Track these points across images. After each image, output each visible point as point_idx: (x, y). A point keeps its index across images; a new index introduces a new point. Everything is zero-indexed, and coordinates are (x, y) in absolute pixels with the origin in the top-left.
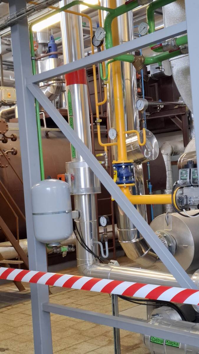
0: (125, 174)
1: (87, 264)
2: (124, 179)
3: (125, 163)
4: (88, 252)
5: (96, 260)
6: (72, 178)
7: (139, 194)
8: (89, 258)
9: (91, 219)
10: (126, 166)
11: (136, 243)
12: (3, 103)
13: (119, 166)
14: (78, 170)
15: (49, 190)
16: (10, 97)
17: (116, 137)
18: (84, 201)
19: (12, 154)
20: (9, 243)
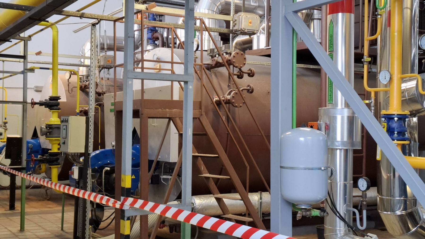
0: (397, 128)
1: (336, 234)
2: (396, 135)
3: (398, 115)
4: (340, 220)
5: (349, 231)
6: (326, 128)
7: (410, 155)
8: (340, 227)
9: (345, 179)
10: (399, 119)
11: (401, 216)
12: (242, 31)
13: (389, 118)
14: (335, 118)
15: (302, 141)
16: (251, 25)
17: (389, 81)
18: (339, 156)
19: (248, 92)
20: (237, 196)
